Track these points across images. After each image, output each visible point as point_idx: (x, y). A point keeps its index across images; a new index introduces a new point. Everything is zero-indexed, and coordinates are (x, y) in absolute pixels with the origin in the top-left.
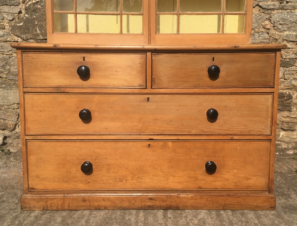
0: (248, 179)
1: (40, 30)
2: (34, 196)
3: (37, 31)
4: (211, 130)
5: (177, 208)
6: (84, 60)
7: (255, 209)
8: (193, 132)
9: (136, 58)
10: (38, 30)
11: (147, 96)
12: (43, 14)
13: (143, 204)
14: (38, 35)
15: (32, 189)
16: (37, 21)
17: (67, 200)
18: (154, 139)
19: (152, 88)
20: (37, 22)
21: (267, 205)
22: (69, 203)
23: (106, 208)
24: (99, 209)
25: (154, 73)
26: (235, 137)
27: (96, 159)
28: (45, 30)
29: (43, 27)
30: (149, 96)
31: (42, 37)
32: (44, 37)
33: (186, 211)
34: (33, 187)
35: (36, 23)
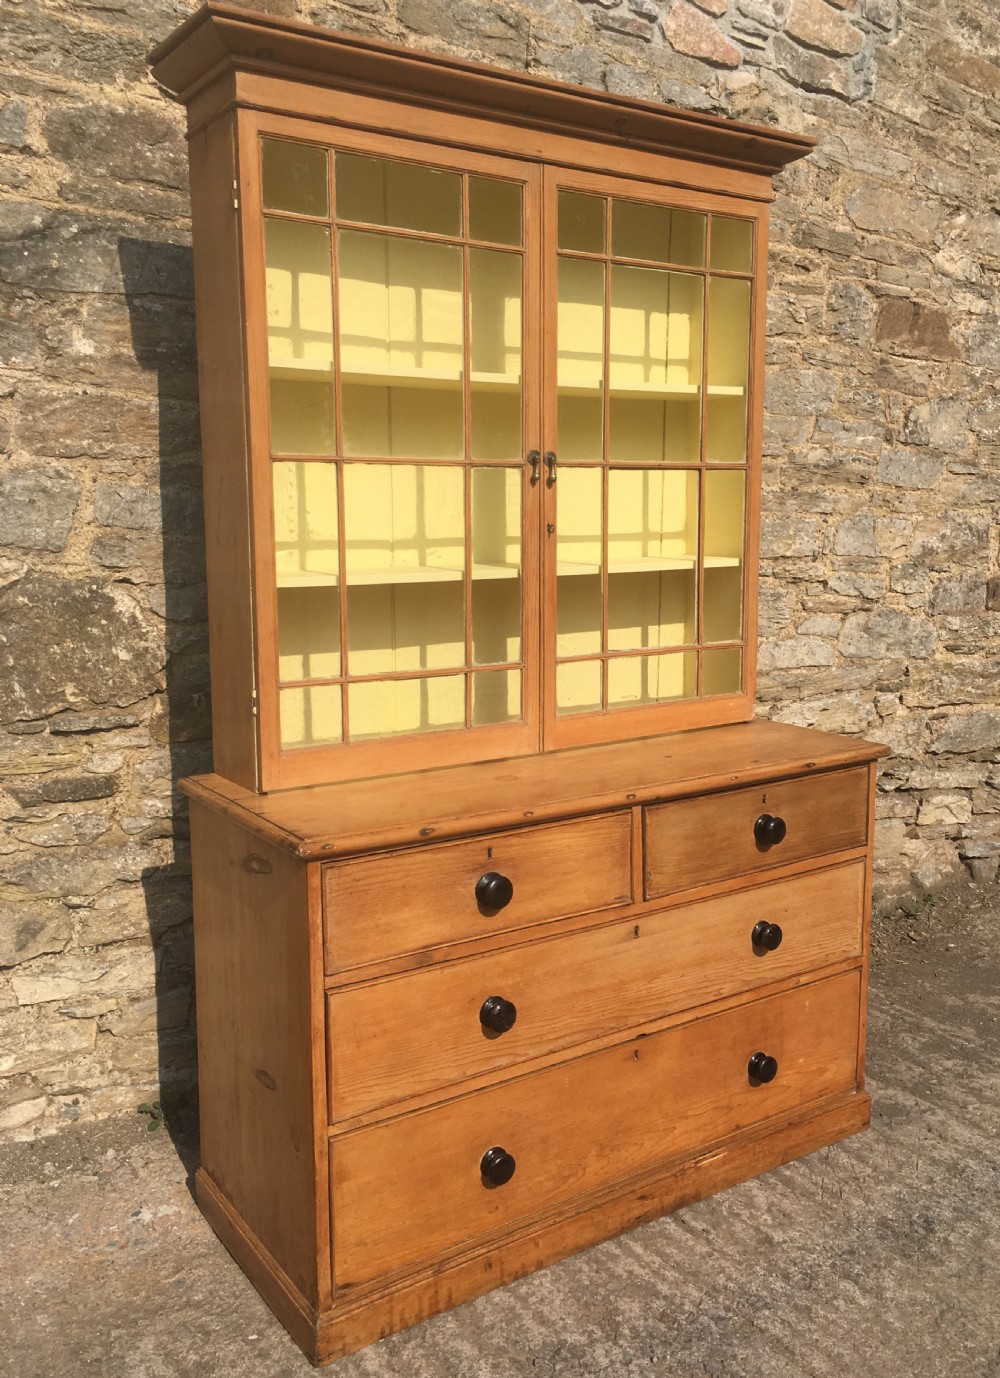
0: (824, 1070)
1: (25, 688)
2: (353, 1306)
3: (13, 691)
4: (760, 975)
5: (697, 1198)
6: (490, 855)
7: (837, 1138)
8: (726, 992)
9: (609, 830)
10: (17, 687)
11: (633, 924)
12: (37, 625)
13: (626, 1218)
14: (15, 703)
15: (347, 1286)
16: (11, 653)
17: (445, 1282)
18: (647, 1032)
19: (645, 900)
20: (14, 659)
21: (857, 1120)
22: (450, 1290)
23: (540, 1265)
24: (525, 1275)
25: (648, 860)
26: (804, 979)
27: (513, 1135)
28: (44, 684)
29: (35, 673)
30: (639, 922)
31: (31, 713)
32: (40, 709)
33: (717, 1197)
34: (349, 1281)
35: (11, 662)
